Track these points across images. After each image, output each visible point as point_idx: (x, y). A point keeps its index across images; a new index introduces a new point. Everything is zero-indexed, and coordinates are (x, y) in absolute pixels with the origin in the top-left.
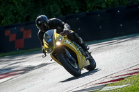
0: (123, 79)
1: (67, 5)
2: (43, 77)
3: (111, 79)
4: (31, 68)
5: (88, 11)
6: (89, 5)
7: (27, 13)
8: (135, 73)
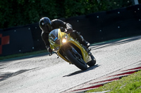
0: (102, 85)
1: (46, 11)
2: (21, 84)
3: (91, 85)
4: (9, 75)
5: (67, 17)
6: (68, 11)
7: (6, 19)
8: (115, 79)
